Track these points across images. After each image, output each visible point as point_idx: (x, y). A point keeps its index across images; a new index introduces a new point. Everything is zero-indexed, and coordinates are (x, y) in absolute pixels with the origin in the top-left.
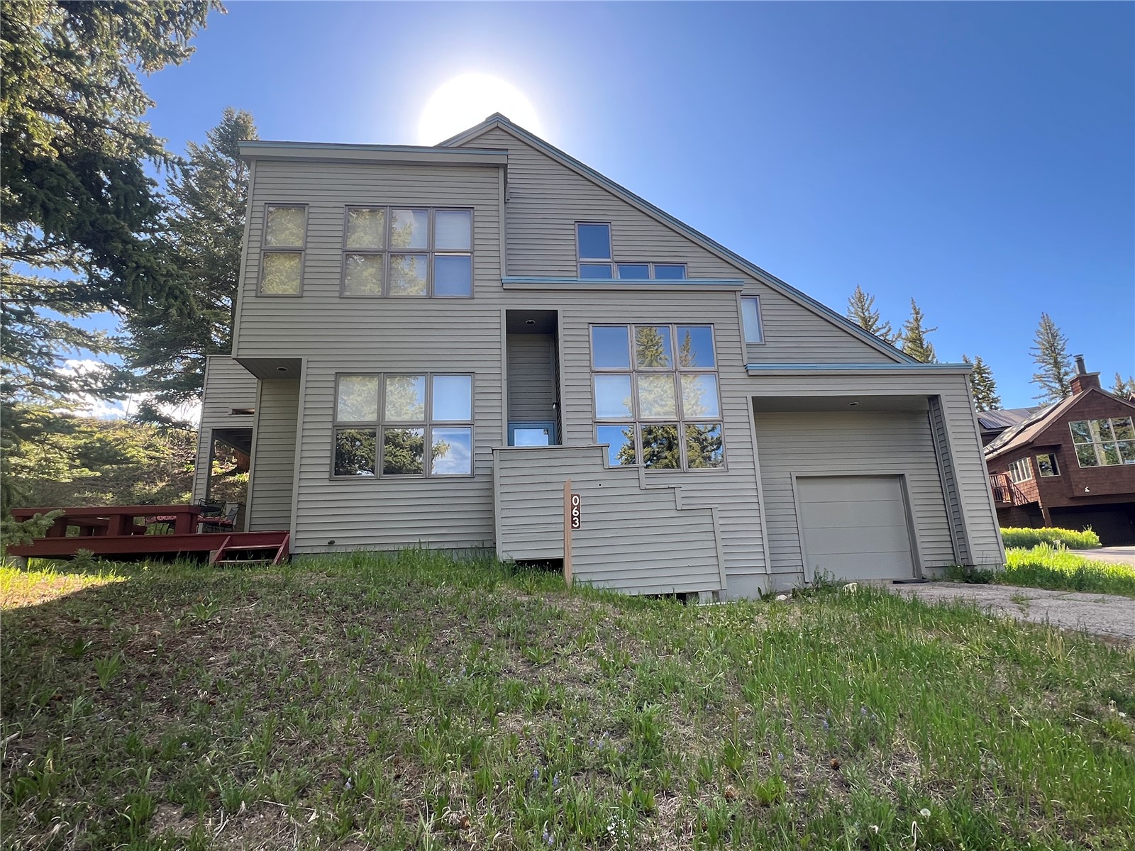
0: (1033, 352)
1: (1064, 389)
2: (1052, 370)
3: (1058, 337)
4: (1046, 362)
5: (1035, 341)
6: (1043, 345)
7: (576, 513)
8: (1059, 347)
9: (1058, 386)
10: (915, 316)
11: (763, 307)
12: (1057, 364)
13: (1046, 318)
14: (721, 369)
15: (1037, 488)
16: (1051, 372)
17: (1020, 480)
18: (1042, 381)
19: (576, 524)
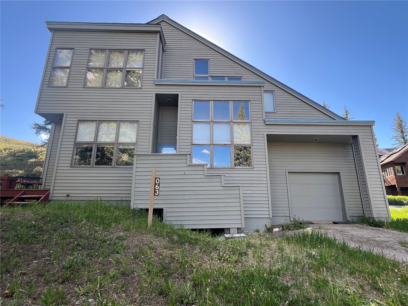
0: (392, 127)
1: (405, 141)
2: (400, 134)
3: (403, 122)
4: (398, 131)
5: (394, 123)
6: (397, 124)
7: (157, 188)
8: (403, 125)
9: (403, 140)
10: (346, 113)
11: (276, 96)
12: (402, 132)
13: (398, 114)
14: (253, 121)
15: (395, 179)
16: (400, 135)
17: (388, 176)
18: (396, 138)
19: (157, 193)
